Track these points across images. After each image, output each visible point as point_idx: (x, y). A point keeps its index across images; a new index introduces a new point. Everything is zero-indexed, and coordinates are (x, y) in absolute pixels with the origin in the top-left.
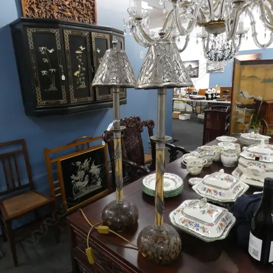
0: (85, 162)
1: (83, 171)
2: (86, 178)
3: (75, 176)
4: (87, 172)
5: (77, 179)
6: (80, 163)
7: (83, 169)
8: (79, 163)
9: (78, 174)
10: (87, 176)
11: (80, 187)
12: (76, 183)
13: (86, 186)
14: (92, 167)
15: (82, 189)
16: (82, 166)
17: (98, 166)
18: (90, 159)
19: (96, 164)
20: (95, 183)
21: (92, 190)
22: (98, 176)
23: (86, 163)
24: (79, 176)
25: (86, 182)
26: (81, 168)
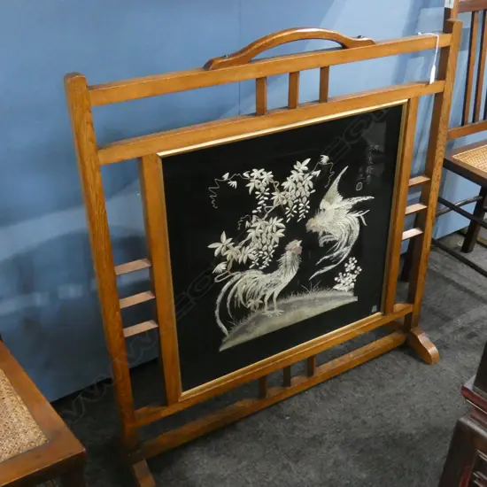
0: (295, 175)
1: (276, 222)
2: (287, 257)
3: (236, 241)
4: (296, 229)
5: (242, 258)
6: (268, 176)
7: (279, 212)
8: (259, 178)
9: (252, 234)
10: (296, 245)
11: (253, 296)
12: (237, 275)
13: (285, 293)
14: (324, 204)
15: (261, 306)
16: (277, 196)
17: (356, 200)
18: (325, 159)
19: (346, 192)
20: (328, 282)
21: (308, 312)
22: (346, 251)
23: (300, 178)
24: (256, 245)
25: (286, 276)
26: (270, 202)
